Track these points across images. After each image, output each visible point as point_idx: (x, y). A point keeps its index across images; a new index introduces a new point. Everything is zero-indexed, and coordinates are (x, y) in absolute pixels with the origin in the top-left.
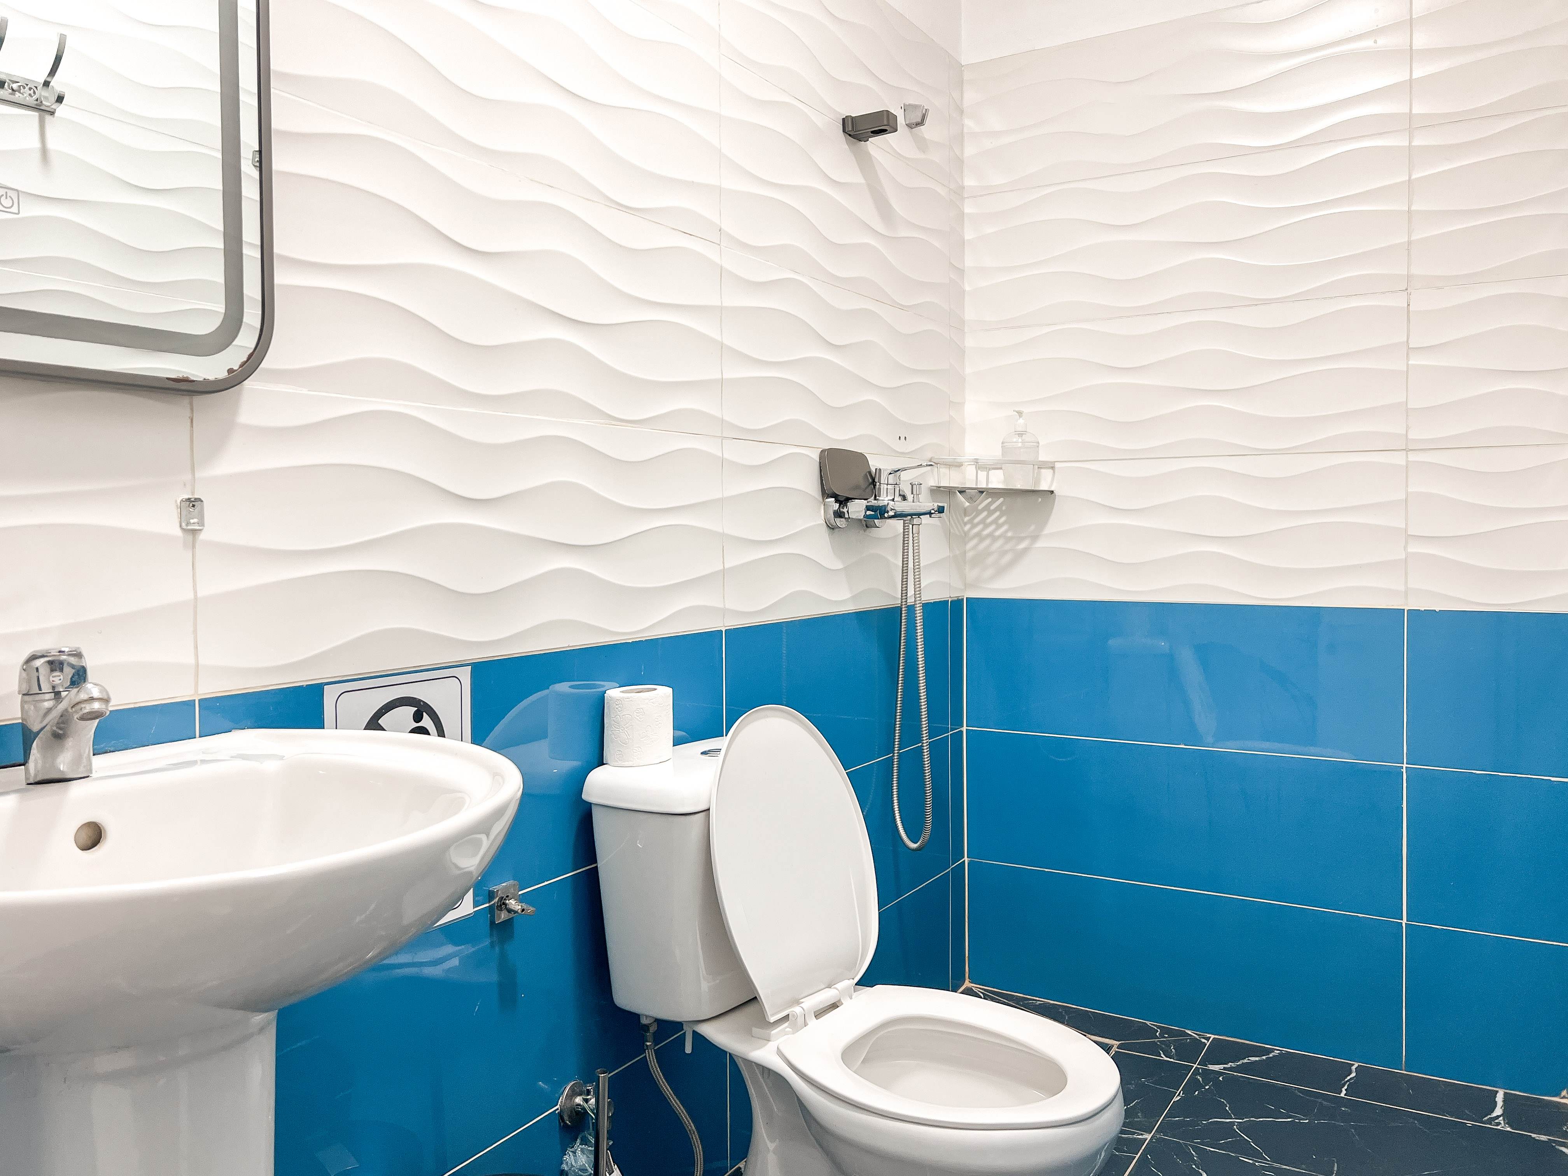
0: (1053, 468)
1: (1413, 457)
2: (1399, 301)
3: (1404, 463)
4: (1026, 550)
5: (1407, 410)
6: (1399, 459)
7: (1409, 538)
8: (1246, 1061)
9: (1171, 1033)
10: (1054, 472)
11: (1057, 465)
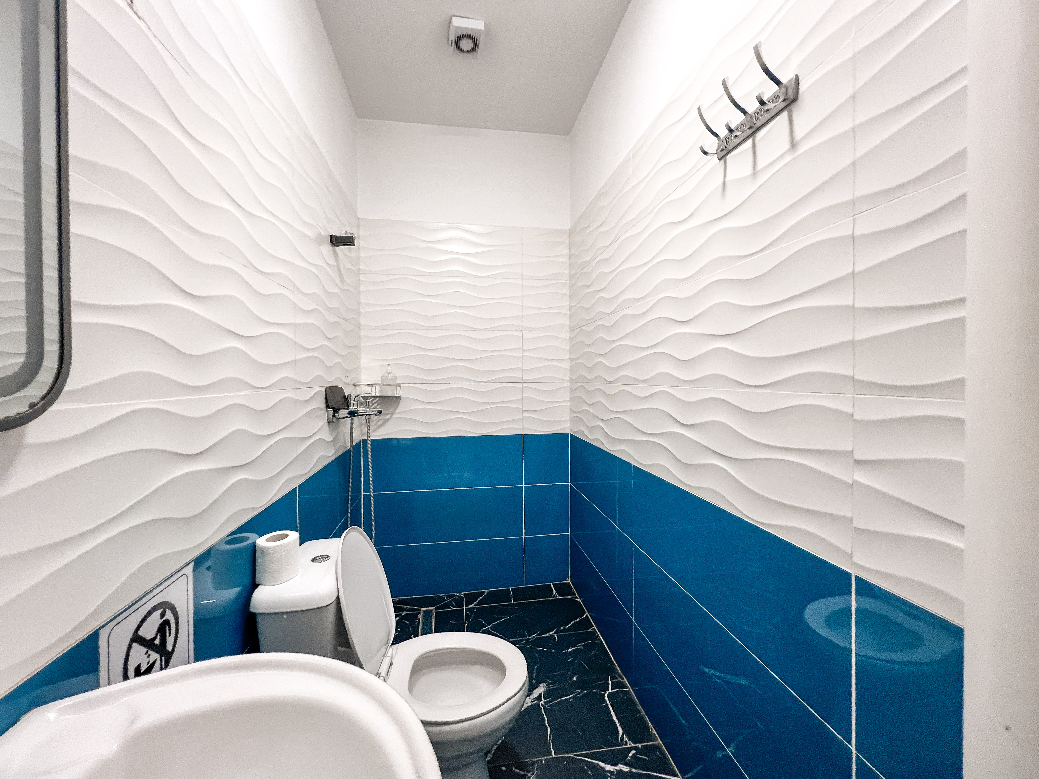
0: (400, 386)
1: (524, 385)
2: (519, 334)
3: (521, 387)
4: (389, 419)
5: (522, 369)
6: (520, 385)
7: (523, 411)
8: (479, 600)
9: (451, 596)
10: (400, 388)
11: (402, 385)
